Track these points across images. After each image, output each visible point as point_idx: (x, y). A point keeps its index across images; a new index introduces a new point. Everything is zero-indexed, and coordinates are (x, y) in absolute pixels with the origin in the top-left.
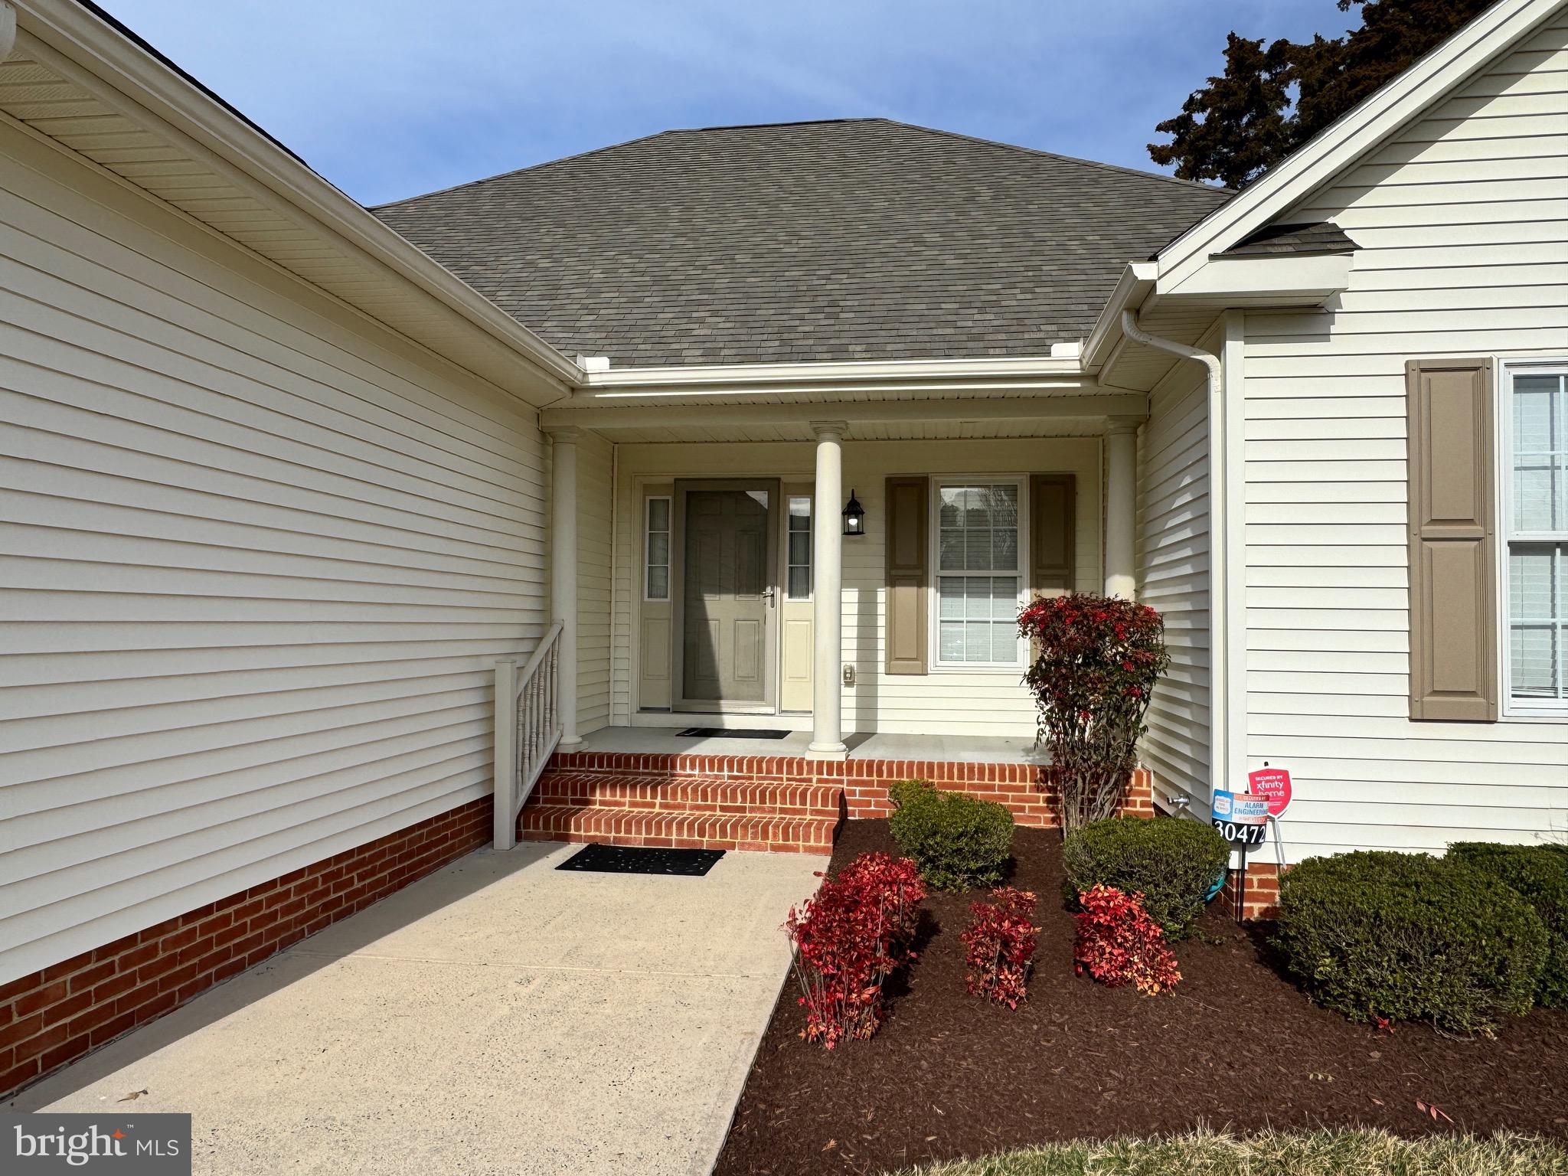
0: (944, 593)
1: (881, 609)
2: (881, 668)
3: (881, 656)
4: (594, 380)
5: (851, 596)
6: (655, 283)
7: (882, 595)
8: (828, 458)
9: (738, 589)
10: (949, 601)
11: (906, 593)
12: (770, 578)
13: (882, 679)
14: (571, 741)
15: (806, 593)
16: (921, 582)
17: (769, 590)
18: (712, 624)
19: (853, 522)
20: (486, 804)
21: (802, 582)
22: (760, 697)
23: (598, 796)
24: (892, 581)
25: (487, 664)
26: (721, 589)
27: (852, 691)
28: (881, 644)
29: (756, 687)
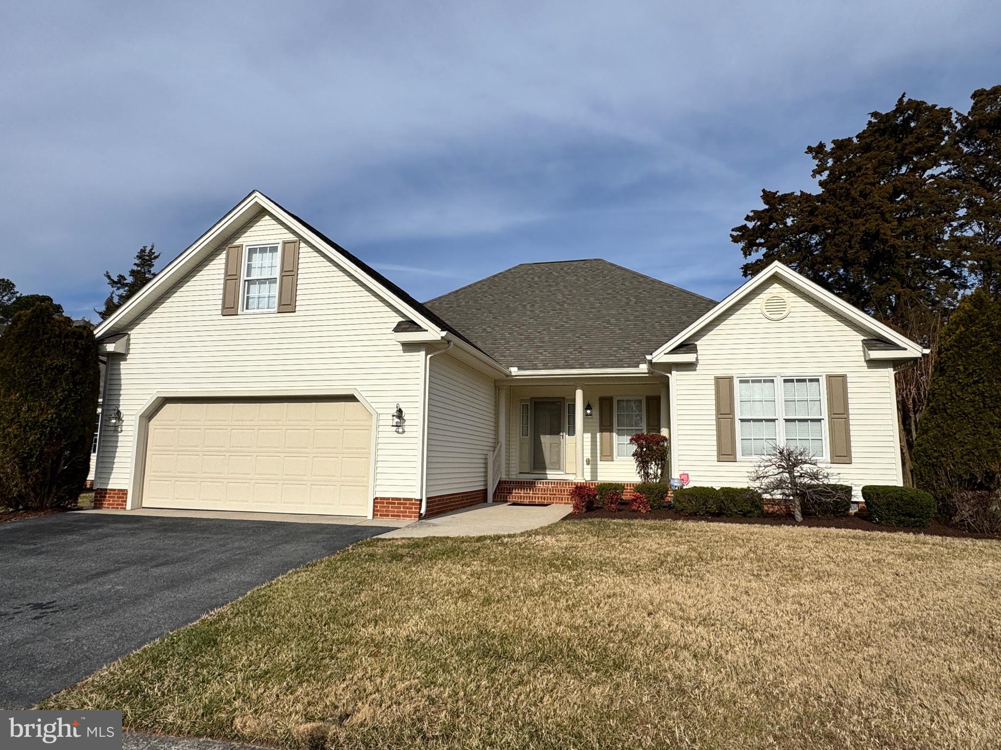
0: (619, 435)
1: (598, 440)
2: (598, 459)
3: (599, 455)
4: (513, 374)
5: (588, 436)
6: (526, 339)
7: (598, 435)
8: (579, 394)
9: (551, 434)
10: (621, 437)
11: (606, 435)
12: (562, 430)
13: (599, 462)
14: (504, 477)
15: (573, 435)
16: (611, 431)
17: (561, 434)
18: (543, 445)
19: (589, 411)
20: (485, 491)
21: (572, 432)
22: (559, 469)
23: (514, 491)
24: (601, 431)
25: (485, 452)
26: (545, 434)
27: (589, 466)
28: (598, 451)
29: (558, 466)
